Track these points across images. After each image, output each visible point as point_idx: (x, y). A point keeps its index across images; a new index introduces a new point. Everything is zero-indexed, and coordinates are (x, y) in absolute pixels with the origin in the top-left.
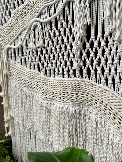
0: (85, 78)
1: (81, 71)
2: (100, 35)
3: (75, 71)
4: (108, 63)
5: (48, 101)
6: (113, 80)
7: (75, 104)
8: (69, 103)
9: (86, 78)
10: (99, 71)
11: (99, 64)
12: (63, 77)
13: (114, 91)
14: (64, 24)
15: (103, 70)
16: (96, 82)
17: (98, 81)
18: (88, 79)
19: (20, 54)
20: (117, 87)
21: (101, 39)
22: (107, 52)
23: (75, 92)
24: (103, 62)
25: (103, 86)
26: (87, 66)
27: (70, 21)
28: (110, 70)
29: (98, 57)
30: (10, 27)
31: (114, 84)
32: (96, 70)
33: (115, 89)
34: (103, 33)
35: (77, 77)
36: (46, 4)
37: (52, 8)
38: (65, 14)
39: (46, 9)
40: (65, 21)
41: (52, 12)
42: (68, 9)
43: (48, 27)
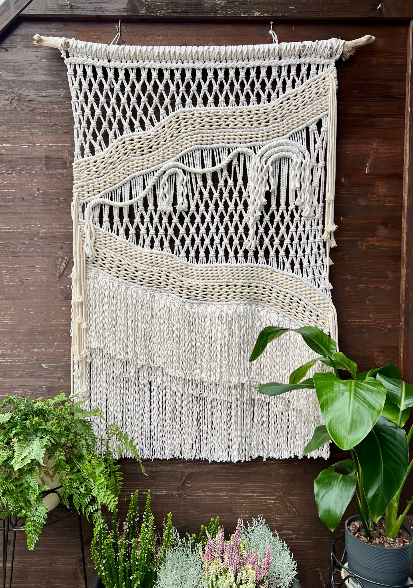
0: (261, 262)
1: (256, 253)
2: (283, 206)
3: (246, 252)
4: (294, 242)
5: (192, 305)
6: (301, 263)
7: (246, 302)
8: (238, 300)
9: (263, 263)
10: (282, 253)
11: (281, 244)
12: (226, 262)
13: (303, 276)
14: (230, 182)
15: (287, 252)
16: (278, 268)
17: (279, 266)
18: (266, 264)
19: (126, 219)
20: (306, 272)
21: (285, 212)
22: (292, 228)
23: (246, 284)
24: (287, 241)
25: (288, 272)
26: (264, 247)
27: (240, 181)
28: (296, 252)
29: (280, 235)
30: (107, 165)
31: (302, 269)
32: (277, 252)
33: (304, 275)
34: (287, 204)
35: (250, 261)
36: (197, 146)
37: (209, 155)
38: (233, 169)
39: (196, 152)
40: (231, 178)
41: (207, 160)
42: (238, 163)
43: (198, 182)
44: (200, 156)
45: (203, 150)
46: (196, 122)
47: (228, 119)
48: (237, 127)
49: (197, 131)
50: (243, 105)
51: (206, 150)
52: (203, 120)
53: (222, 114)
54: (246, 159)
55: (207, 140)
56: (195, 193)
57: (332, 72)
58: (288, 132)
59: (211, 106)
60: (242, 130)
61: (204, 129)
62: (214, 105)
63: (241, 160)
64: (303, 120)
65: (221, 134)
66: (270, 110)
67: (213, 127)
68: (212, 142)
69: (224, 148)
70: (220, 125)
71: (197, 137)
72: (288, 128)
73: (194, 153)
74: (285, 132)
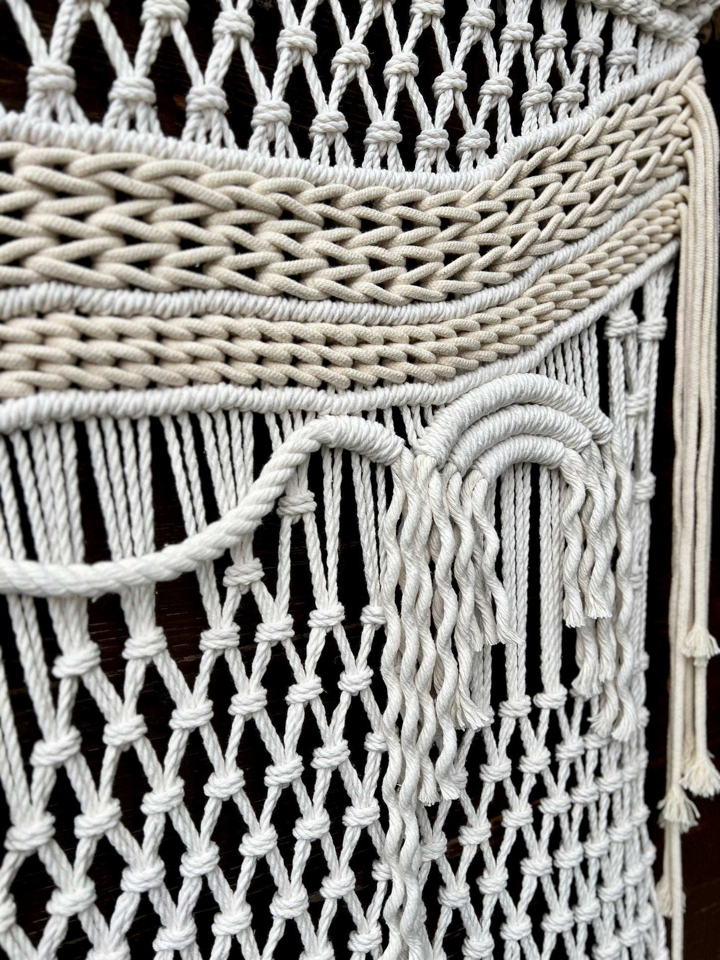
2: (517, 699)
22: (556, 795)
24: (538, 858)
37: (130, 456)
38: (285, 537)
39: (37, 440)
40: (273, 591)
41: (119, 491)
42: (313, 506)
43: (63, 643)
44: (72, 470)
45: (92, 429)
46: (35, 221)
47: (250, 227)
48: (309, 287)
49: (40, 292)
50: (333, 163)
51: (108, 426)
52: (81, 216)
53: (220, 195)
54: (357, 478)
55: (118, 362)
56: (44, 723)
57: (691, 77)
58: (540, 336)
59: (132, 125)
60: (338, 309)
61: (97, 285)
62: (156, 125)
63: (327, 481)
64: (594, 283)
65: (214, 323)
66: (470, 209)
67: (160, 275)
68: (155, 372)
69: (234, 418)
70: (200, 268)
71: (43, 338)
72: (540, 318)
73: (21, 452)
74: (528, 336)
